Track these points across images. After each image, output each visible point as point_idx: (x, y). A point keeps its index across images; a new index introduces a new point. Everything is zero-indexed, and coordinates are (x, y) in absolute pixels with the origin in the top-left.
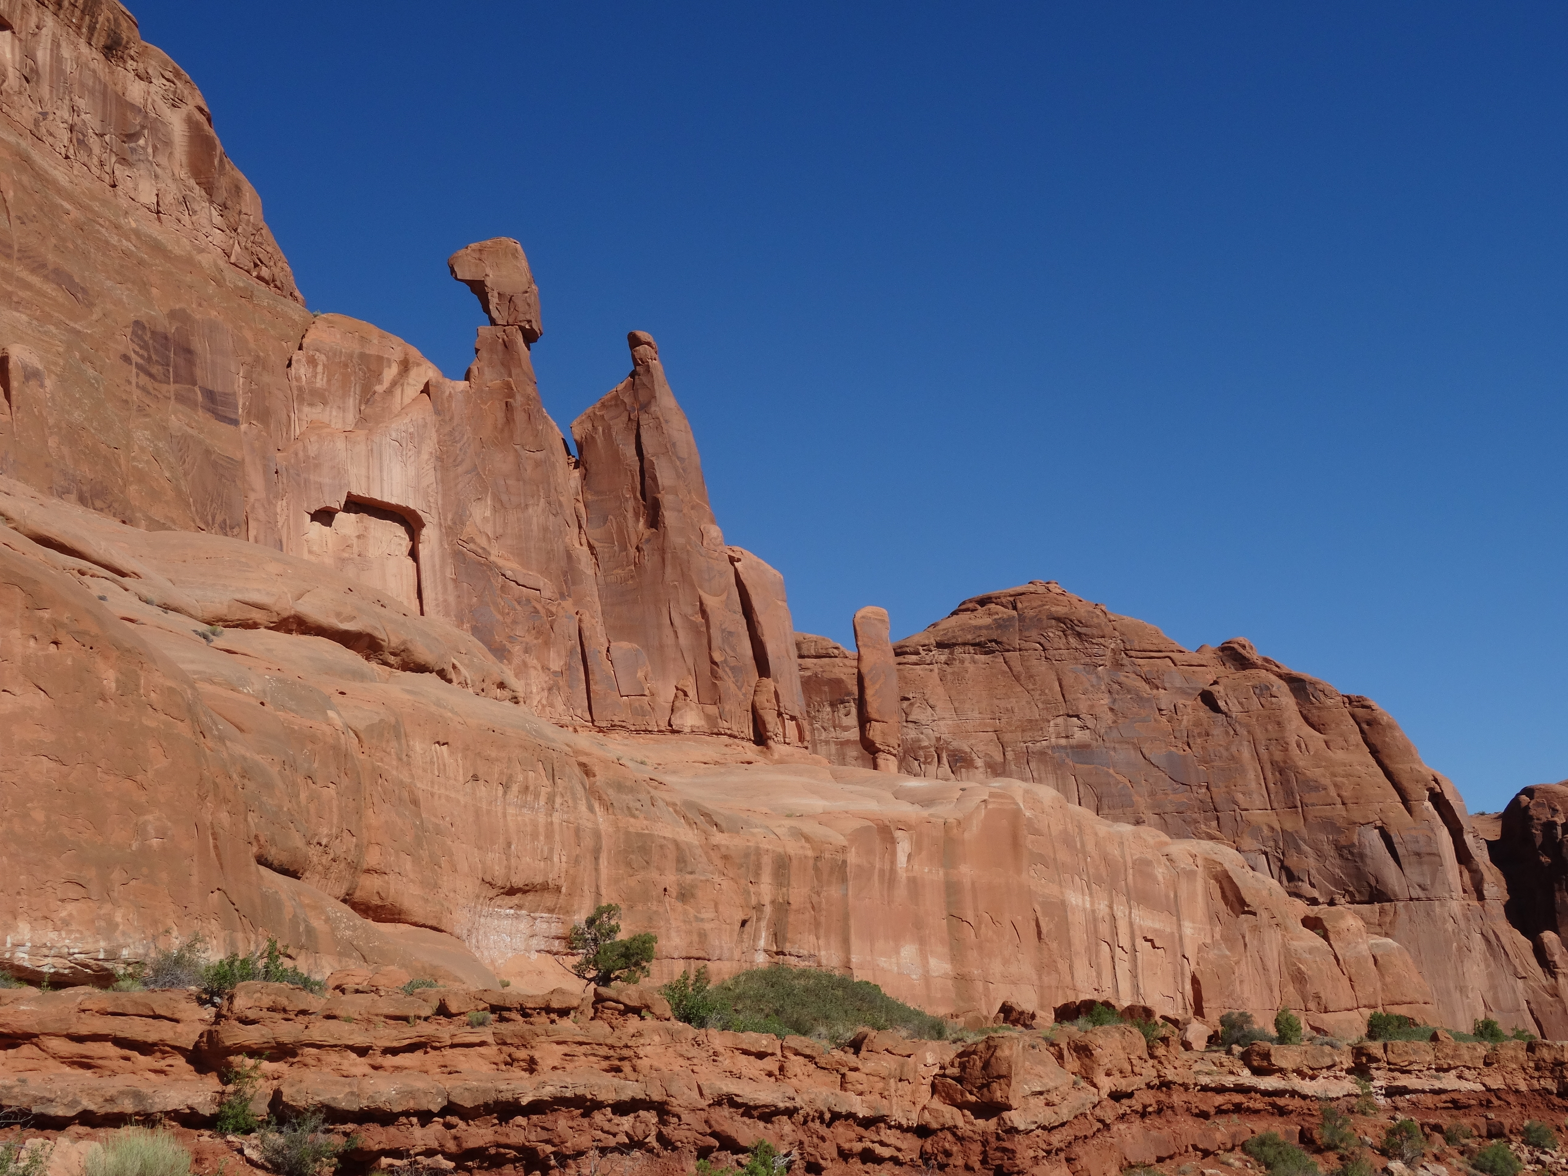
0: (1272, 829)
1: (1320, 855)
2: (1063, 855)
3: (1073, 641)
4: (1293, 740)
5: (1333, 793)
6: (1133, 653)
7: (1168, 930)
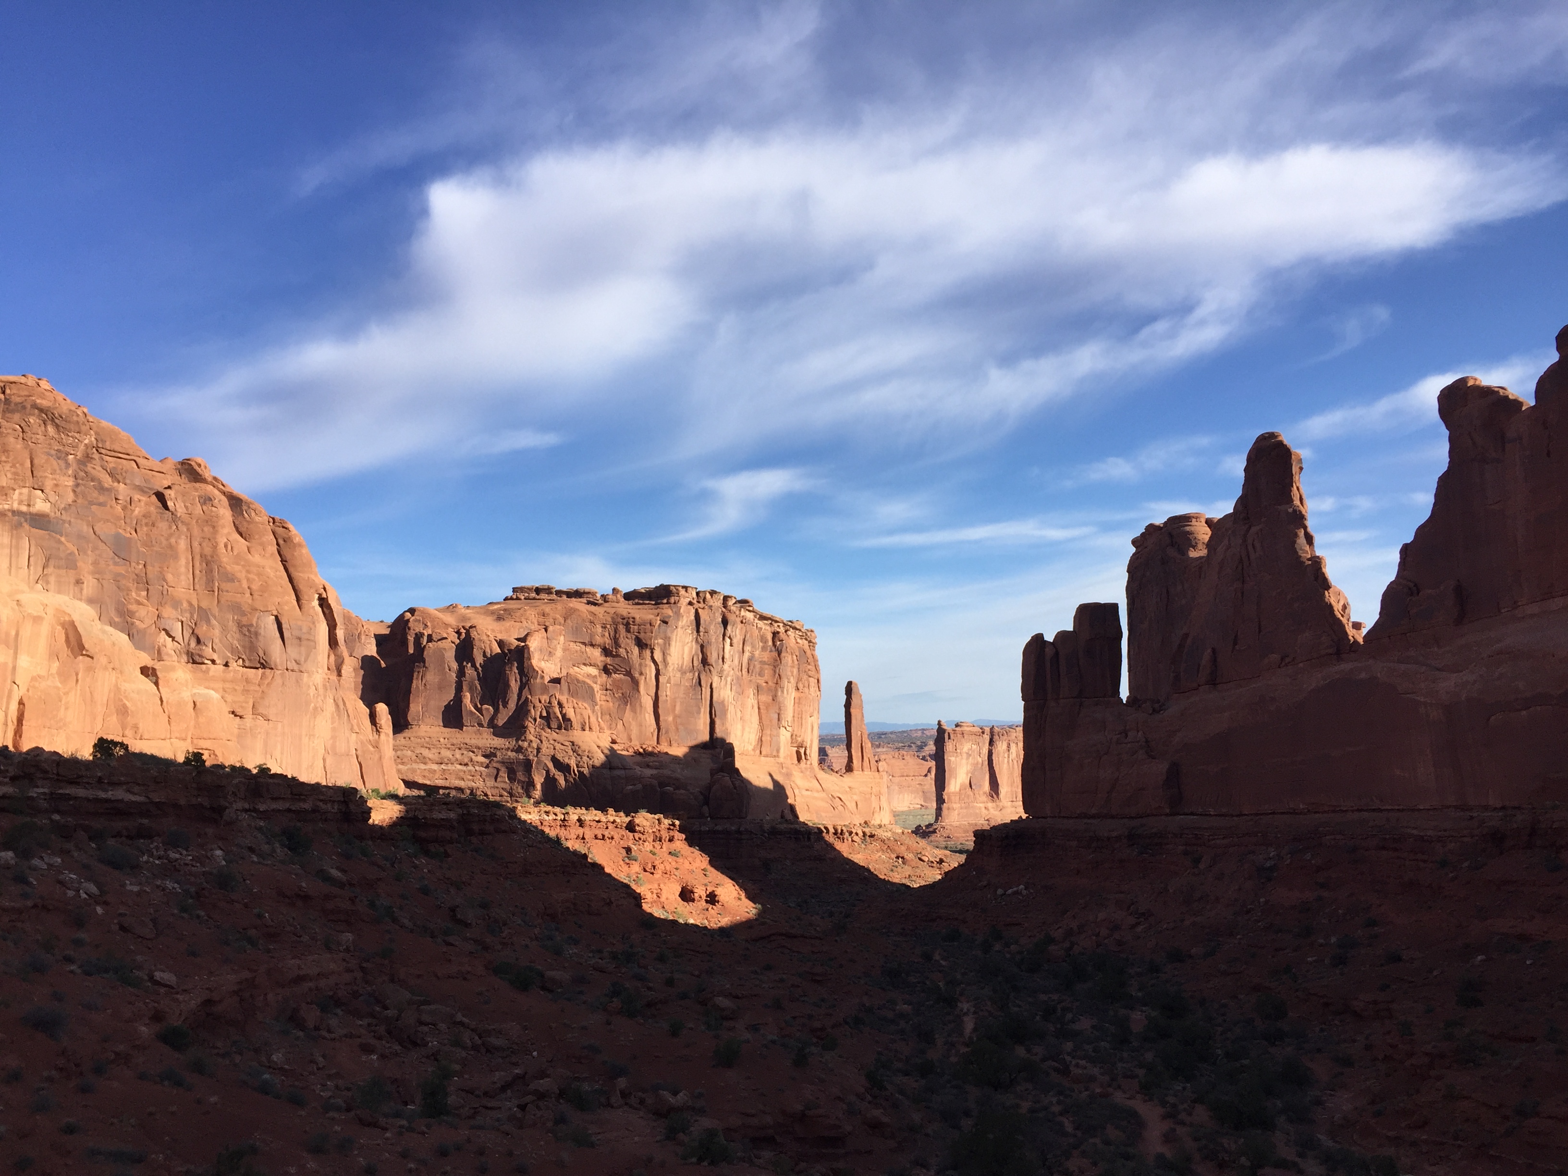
0: (190, 604)
1: (224, 629)
4: (222, 541)
5: (245, 585)
6: (103, 451)
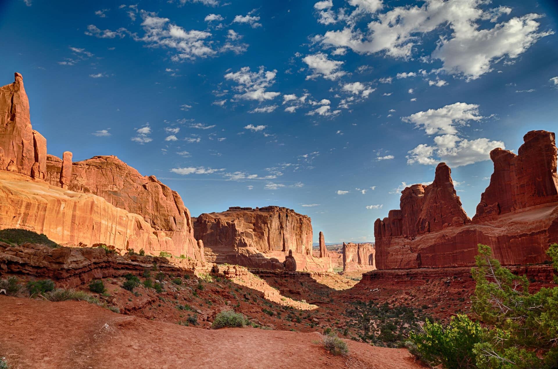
0: (152, 214)
1: (161, 220)
2: (103, 213)
3: (118, 169)
4: (160, 197)
5: (166, 209)
6: (130, 174)
7: (124, 231)
